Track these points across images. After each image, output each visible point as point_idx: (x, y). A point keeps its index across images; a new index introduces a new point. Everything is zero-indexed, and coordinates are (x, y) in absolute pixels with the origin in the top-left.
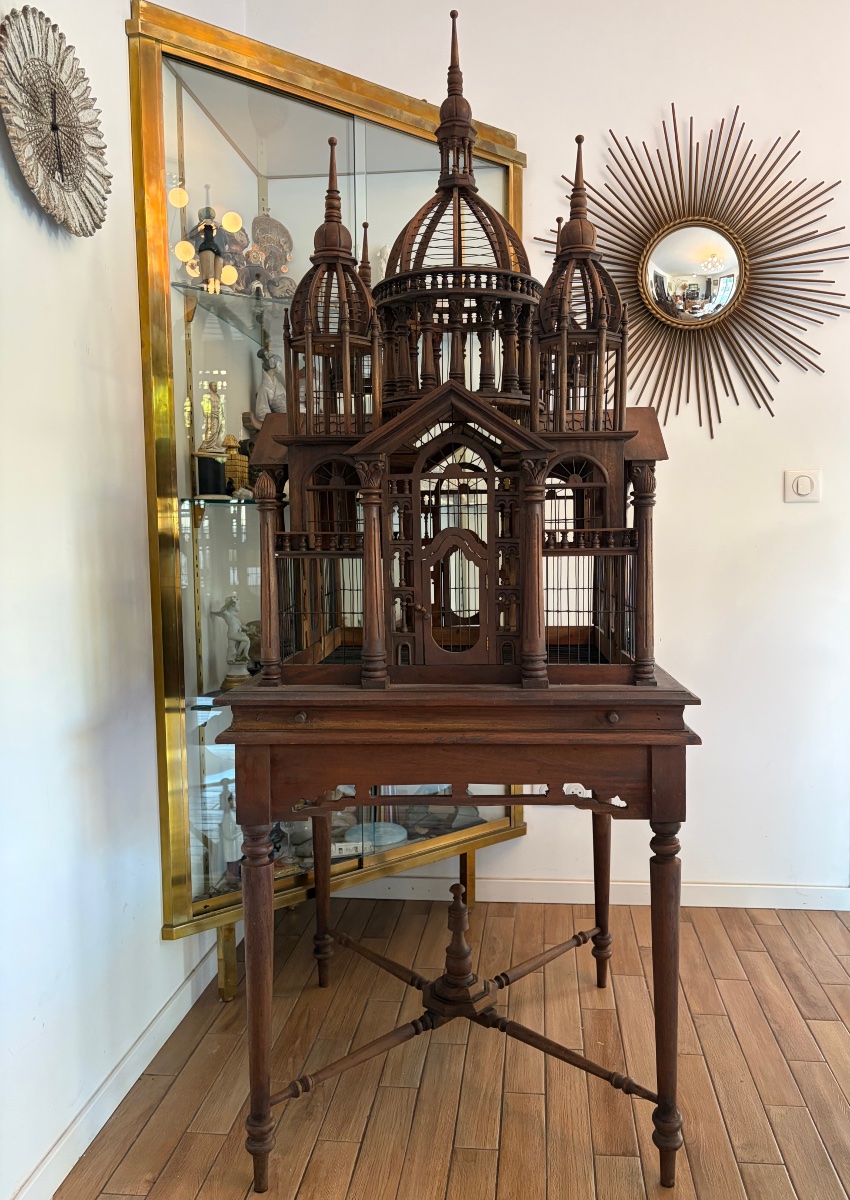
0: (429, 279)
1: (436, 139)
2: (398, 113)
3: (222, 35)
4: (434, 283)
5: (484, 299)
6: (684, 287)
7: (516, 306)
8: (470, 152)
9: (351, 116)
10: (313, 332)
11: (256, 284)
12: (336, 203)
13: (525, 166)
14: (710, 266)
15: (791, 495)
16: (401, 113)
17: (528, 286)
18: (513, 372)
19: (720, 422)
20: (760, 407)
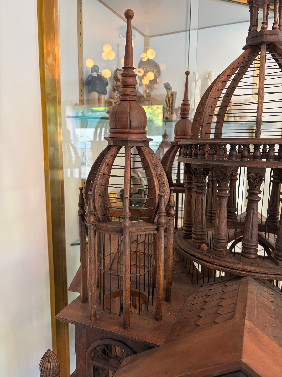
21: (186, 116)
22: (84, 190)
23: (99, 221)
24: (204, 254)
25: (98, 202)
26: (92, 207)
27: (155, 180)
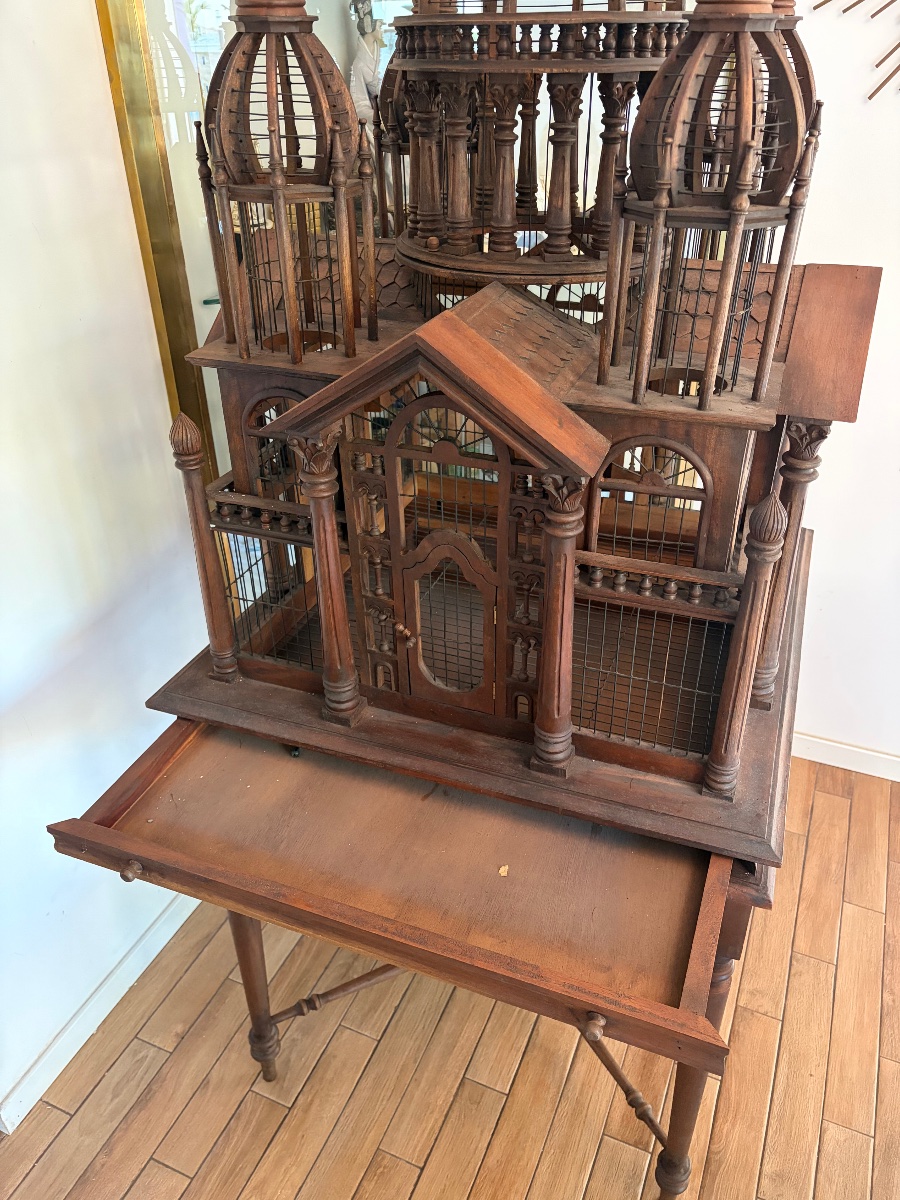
22: (203, 128)
23: (235, 183)
24: (431, 254)
25: (229, 146)
26: (218, 153)
27: (322, 101)
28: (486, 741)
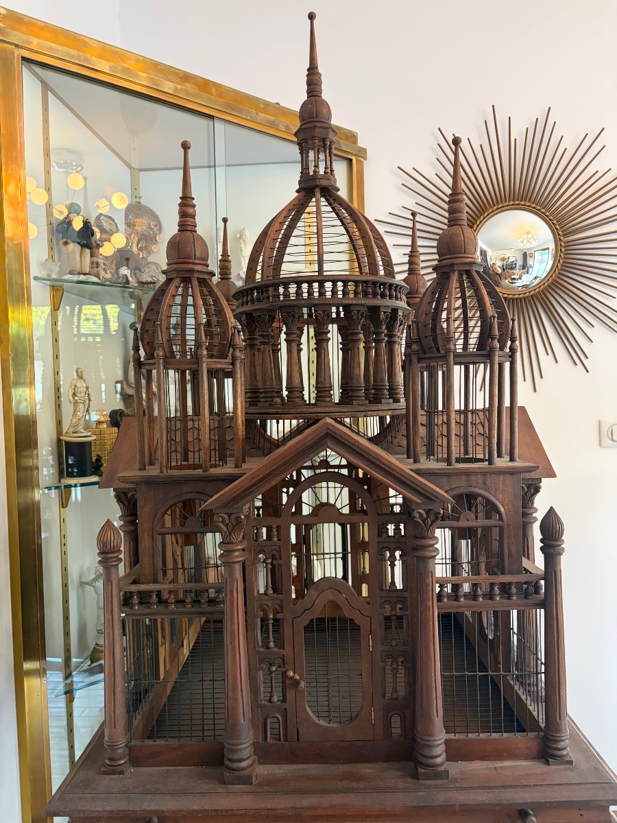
0: (293, 289)
1: (295, 139)
2: (254, 115)
3: (85, 43)
4: (299, 293)
5: (352, 309)
6: (503, 259)
7: (385, 312)
8: (330, 153)
9: (211, 117)
10: (166, 357)
11: (124, 271)
12: (190, 210)
13: (366, 159)
14: (525, 241)
15: (606, 441)
16: (257, 114)
17: (395, 291)
18: (383, 380)
19: (542, 377)
20: (576, 365)
21: (227, 276)
24: (277, 408)
26: (160, 338)
28: (370, 768)
